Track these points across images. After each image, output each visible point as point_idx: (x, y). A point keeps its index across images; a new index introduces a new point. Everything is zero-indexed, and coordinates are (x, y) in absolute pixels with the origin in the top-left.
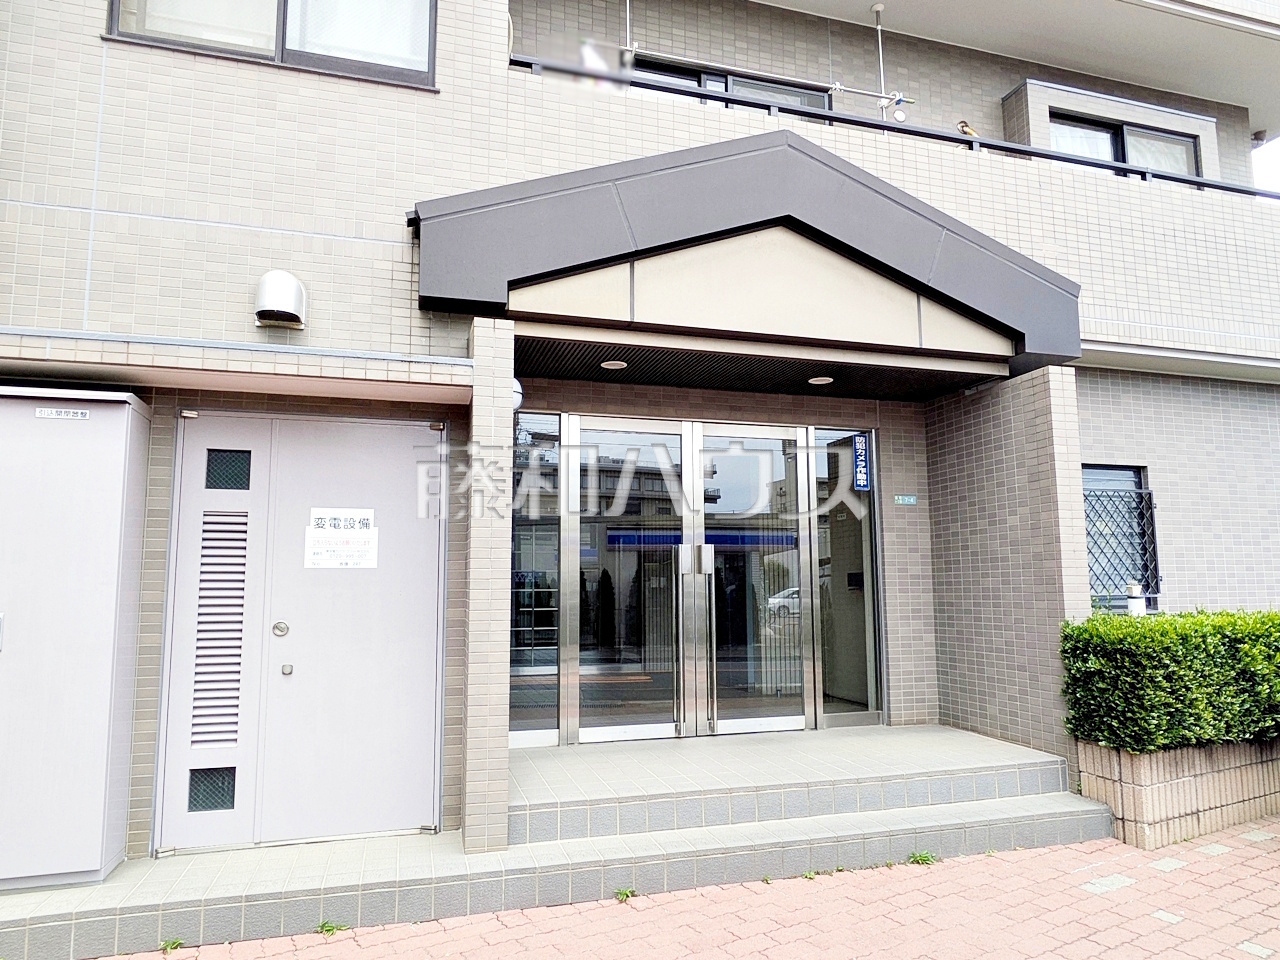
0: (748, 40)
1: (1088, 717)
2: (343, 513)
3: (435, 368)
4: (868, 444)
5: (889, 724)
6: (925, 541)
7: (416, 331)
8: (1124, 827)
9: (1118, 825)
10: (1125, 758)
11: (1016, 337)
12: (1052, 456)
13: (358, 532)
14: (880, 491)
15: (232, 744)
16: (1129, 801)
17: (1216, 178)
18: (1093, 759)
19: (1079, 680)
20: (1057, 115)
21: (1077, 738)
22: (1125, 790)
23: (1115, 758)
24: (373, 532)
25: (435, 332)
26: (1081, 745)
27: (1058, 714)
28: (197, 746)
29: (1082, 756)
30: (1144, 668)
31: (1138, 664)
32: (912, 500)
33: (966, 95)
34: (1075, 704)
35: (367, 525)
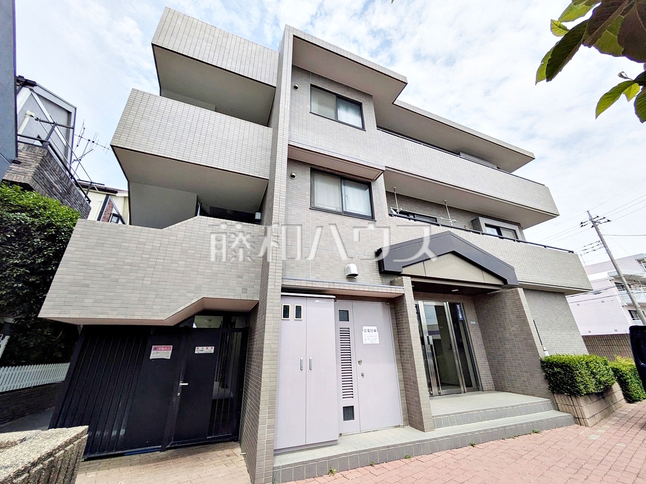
0: (417, 207)
1: (558, 385)
2: (370, 328)
3: (396, 289)
4: (460, 307)
5: (483, 391)
6: (480, 334)
7: (379, 279)
8: (579, 421)
9: (578, 420)
10: (574, 399)
11: (505, 281)
12: (524, 311)
13: (374, 333)
14: (466, 320)
15: (352, 398)
16: (579, 412)
17: (522, 240)
18: (560, 399)
19: (551, 375)
20: (487, 225)
21: (553, 393)
22: (576, 408)
23: (570, 398)
24: (377, 333)
25: (383, 279)
26: (555, 395)
27: (545, 386)
28: (344, 399)
29: (557, 399)
30: (573, 370)
31: (572, 369)
32: (475, 323)
33: (464, 219)
34: (550, 382)
35: (375, 331)
